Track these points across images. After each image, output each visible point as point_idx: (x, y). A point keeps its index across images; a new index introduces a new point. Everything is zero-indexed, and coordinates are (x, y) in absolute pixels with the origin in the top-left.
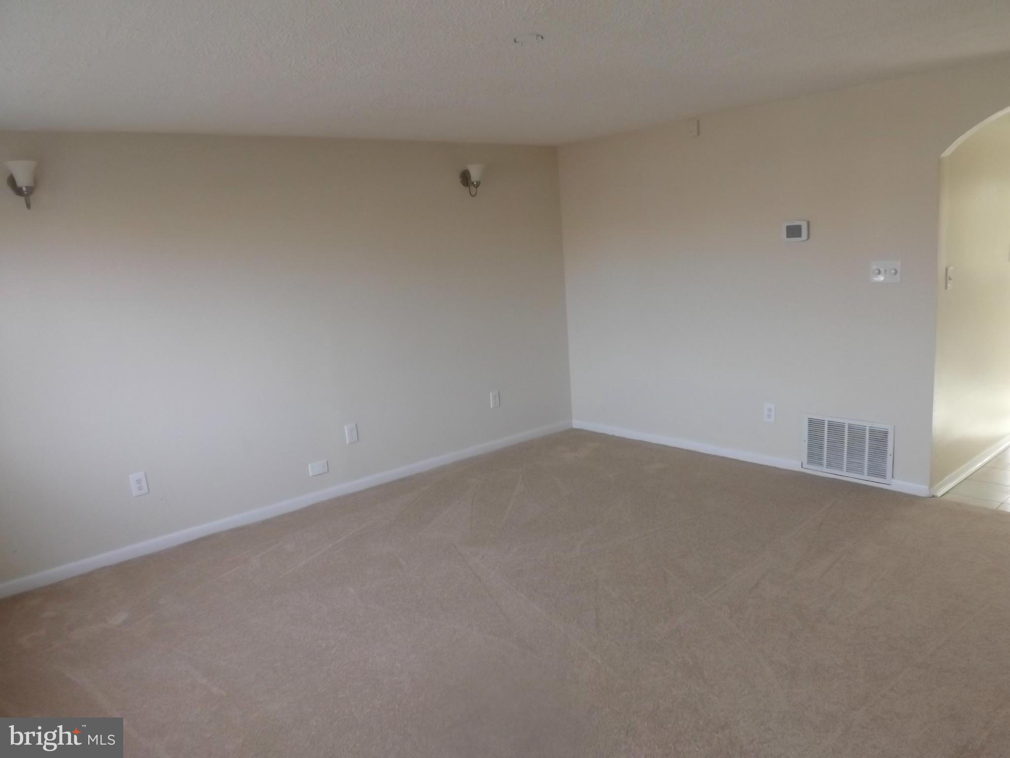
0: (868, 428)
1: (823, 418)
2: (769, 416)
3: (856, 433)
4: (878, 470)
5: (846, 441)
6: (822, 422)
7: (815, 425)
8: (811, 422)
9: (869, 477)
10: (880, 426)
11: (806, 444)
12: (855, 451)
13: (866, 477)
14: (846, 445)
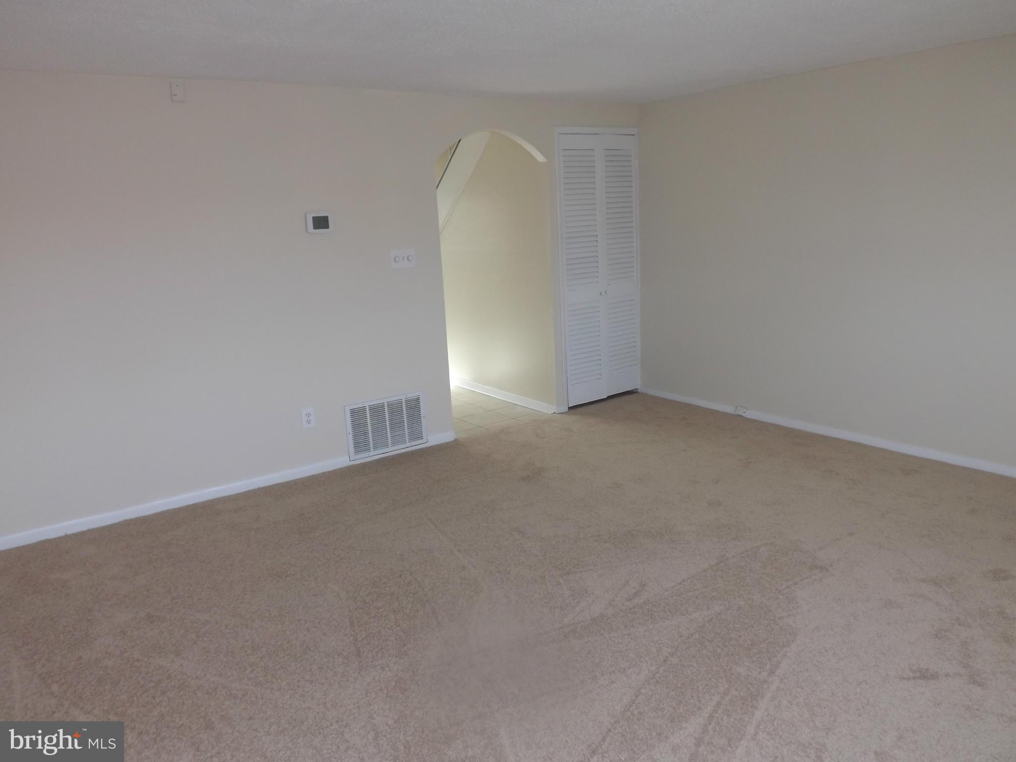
0: (403, 400)
1: (363, 405)
2: (309, 422)
3: (395, 408)
4: (416, 435)
5: (387, 419)
6: (363, 409)
7: (357, 415)
8: (353, 412)
9: (393, 447)
10: (412, 395)
11: (350, 437)
12: (396, 425)
13: (408, 444)
14: (388, 423)
